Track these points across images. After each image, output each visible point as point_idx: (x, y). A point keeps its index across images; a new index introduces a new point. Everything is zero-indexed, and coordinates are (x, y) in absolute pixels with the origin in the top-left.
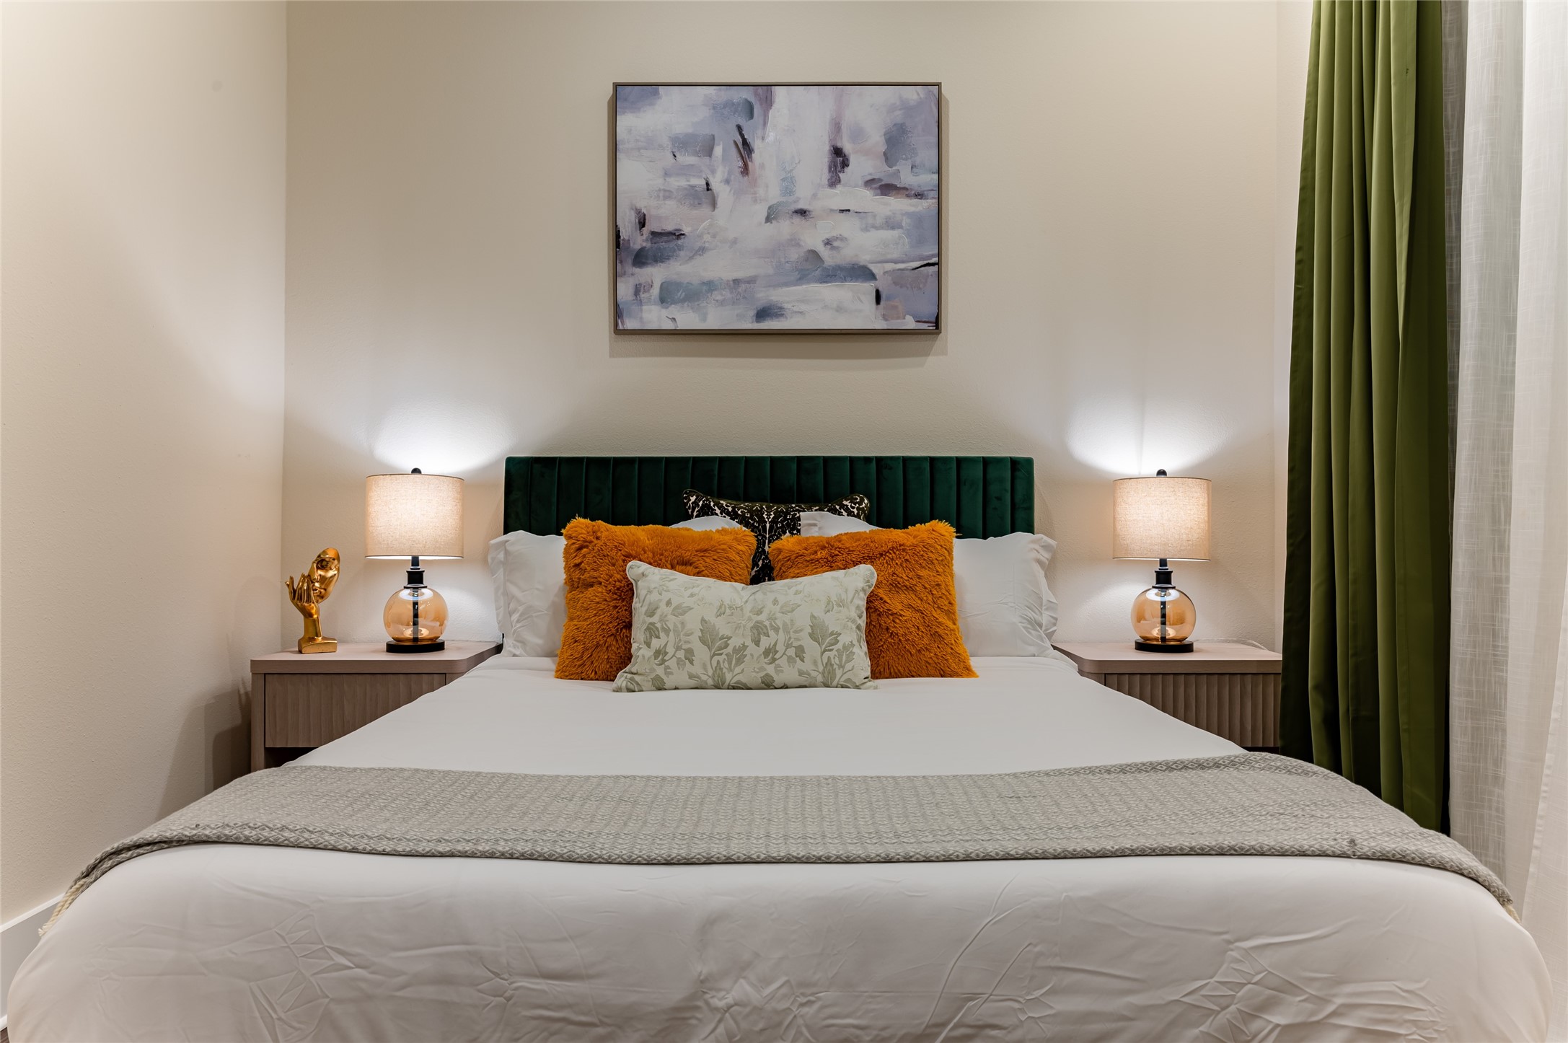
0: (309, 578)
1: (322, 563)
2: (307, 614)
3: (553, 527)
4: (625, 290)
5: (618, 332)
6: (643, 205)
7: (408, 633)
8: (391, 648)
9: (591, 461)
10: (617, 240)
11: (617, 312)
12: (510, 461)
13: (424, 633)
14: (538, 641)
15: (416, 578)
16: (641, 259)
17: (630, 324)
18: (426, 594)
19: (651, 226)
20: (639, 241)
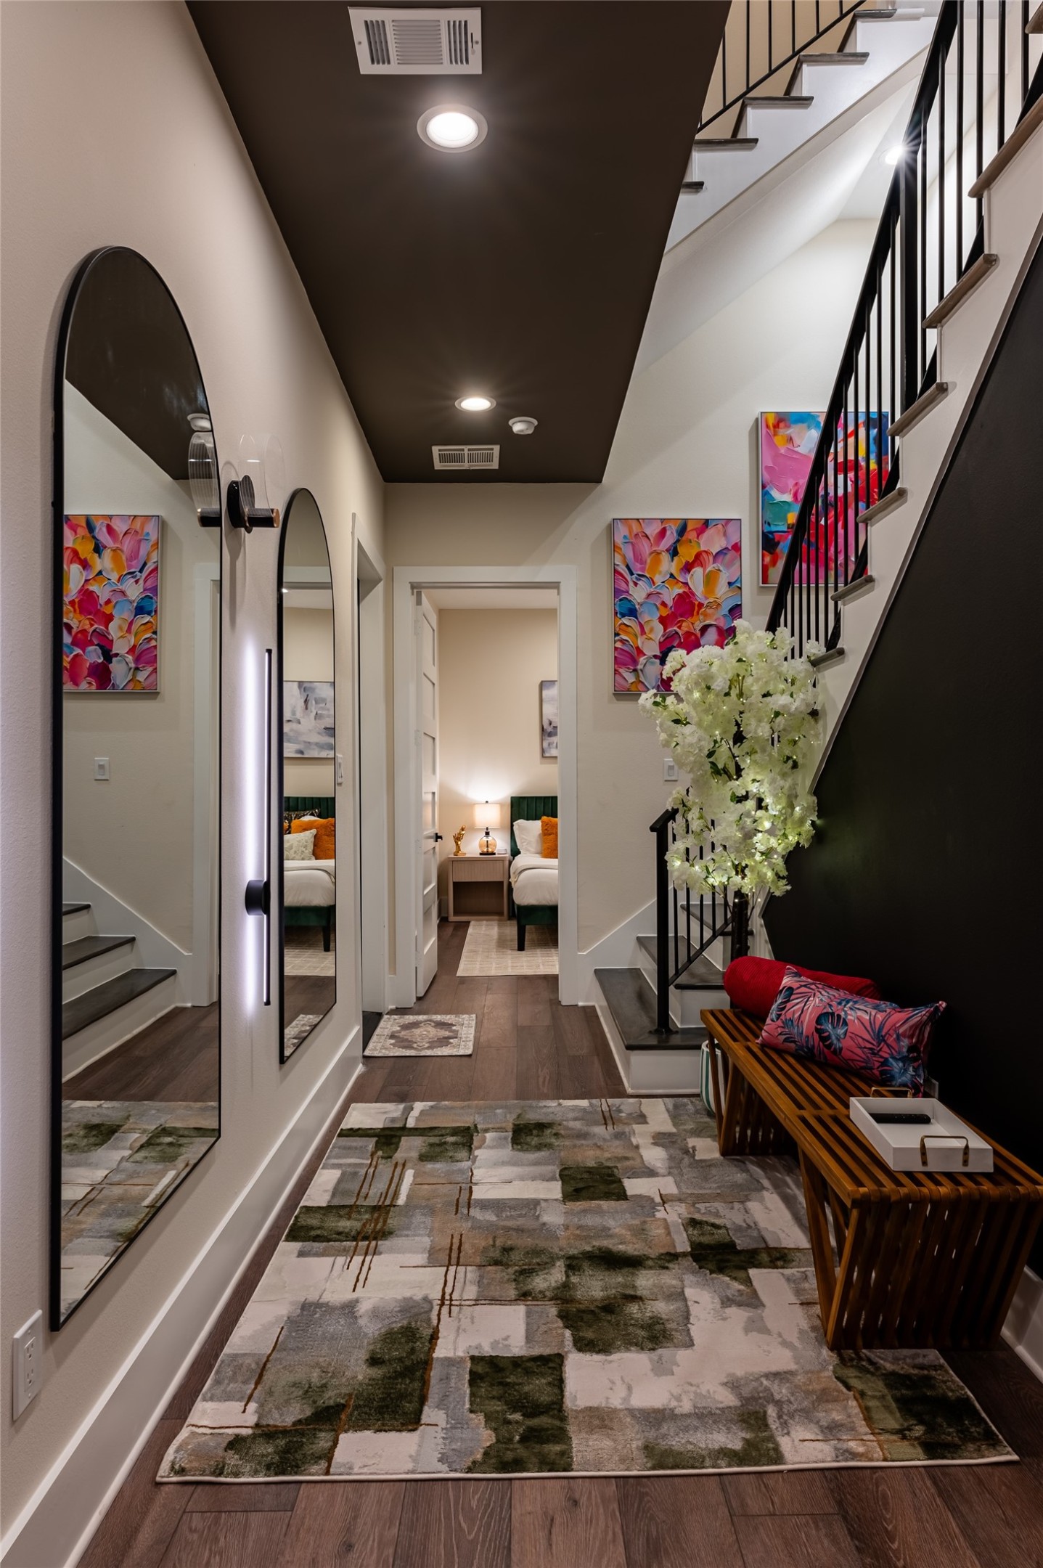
0: (460, 834)
1: (463, 829)
2: (457, 844)
3: (537, 818)
4: (545, 744)
5: (543, 757)
6: (551, 718)
7: (485, 850)
8: (481, 854)
9: (537, 798)
10: (543, 729)
11: (543, 751)
12: (512, 798)
13: (490, 850)
14: (532, 850)
15: (487, 834)
16: (550, 735)
17: (547, 755)
18: (490, 839)
19: (553, 725)
20: (549, 729)
